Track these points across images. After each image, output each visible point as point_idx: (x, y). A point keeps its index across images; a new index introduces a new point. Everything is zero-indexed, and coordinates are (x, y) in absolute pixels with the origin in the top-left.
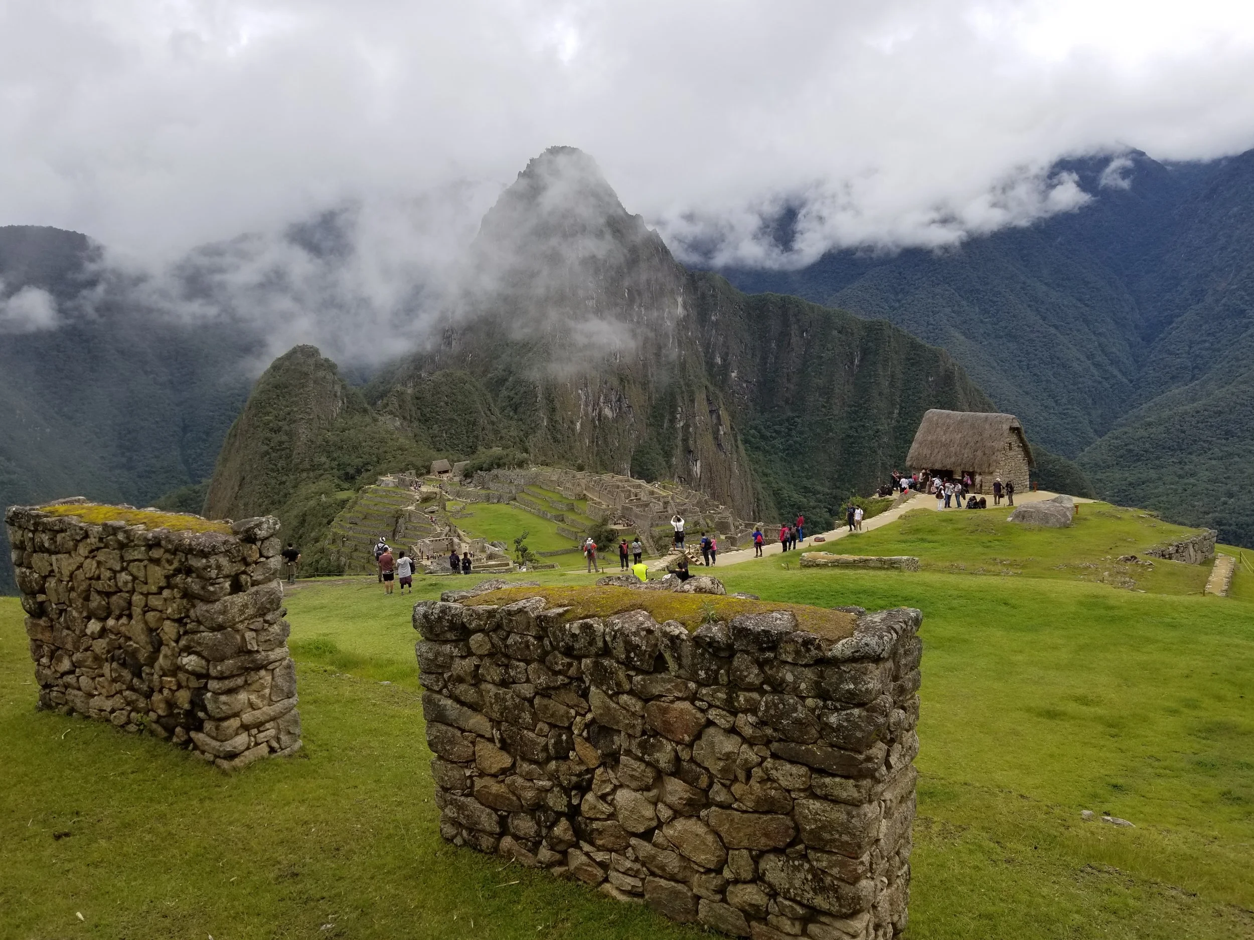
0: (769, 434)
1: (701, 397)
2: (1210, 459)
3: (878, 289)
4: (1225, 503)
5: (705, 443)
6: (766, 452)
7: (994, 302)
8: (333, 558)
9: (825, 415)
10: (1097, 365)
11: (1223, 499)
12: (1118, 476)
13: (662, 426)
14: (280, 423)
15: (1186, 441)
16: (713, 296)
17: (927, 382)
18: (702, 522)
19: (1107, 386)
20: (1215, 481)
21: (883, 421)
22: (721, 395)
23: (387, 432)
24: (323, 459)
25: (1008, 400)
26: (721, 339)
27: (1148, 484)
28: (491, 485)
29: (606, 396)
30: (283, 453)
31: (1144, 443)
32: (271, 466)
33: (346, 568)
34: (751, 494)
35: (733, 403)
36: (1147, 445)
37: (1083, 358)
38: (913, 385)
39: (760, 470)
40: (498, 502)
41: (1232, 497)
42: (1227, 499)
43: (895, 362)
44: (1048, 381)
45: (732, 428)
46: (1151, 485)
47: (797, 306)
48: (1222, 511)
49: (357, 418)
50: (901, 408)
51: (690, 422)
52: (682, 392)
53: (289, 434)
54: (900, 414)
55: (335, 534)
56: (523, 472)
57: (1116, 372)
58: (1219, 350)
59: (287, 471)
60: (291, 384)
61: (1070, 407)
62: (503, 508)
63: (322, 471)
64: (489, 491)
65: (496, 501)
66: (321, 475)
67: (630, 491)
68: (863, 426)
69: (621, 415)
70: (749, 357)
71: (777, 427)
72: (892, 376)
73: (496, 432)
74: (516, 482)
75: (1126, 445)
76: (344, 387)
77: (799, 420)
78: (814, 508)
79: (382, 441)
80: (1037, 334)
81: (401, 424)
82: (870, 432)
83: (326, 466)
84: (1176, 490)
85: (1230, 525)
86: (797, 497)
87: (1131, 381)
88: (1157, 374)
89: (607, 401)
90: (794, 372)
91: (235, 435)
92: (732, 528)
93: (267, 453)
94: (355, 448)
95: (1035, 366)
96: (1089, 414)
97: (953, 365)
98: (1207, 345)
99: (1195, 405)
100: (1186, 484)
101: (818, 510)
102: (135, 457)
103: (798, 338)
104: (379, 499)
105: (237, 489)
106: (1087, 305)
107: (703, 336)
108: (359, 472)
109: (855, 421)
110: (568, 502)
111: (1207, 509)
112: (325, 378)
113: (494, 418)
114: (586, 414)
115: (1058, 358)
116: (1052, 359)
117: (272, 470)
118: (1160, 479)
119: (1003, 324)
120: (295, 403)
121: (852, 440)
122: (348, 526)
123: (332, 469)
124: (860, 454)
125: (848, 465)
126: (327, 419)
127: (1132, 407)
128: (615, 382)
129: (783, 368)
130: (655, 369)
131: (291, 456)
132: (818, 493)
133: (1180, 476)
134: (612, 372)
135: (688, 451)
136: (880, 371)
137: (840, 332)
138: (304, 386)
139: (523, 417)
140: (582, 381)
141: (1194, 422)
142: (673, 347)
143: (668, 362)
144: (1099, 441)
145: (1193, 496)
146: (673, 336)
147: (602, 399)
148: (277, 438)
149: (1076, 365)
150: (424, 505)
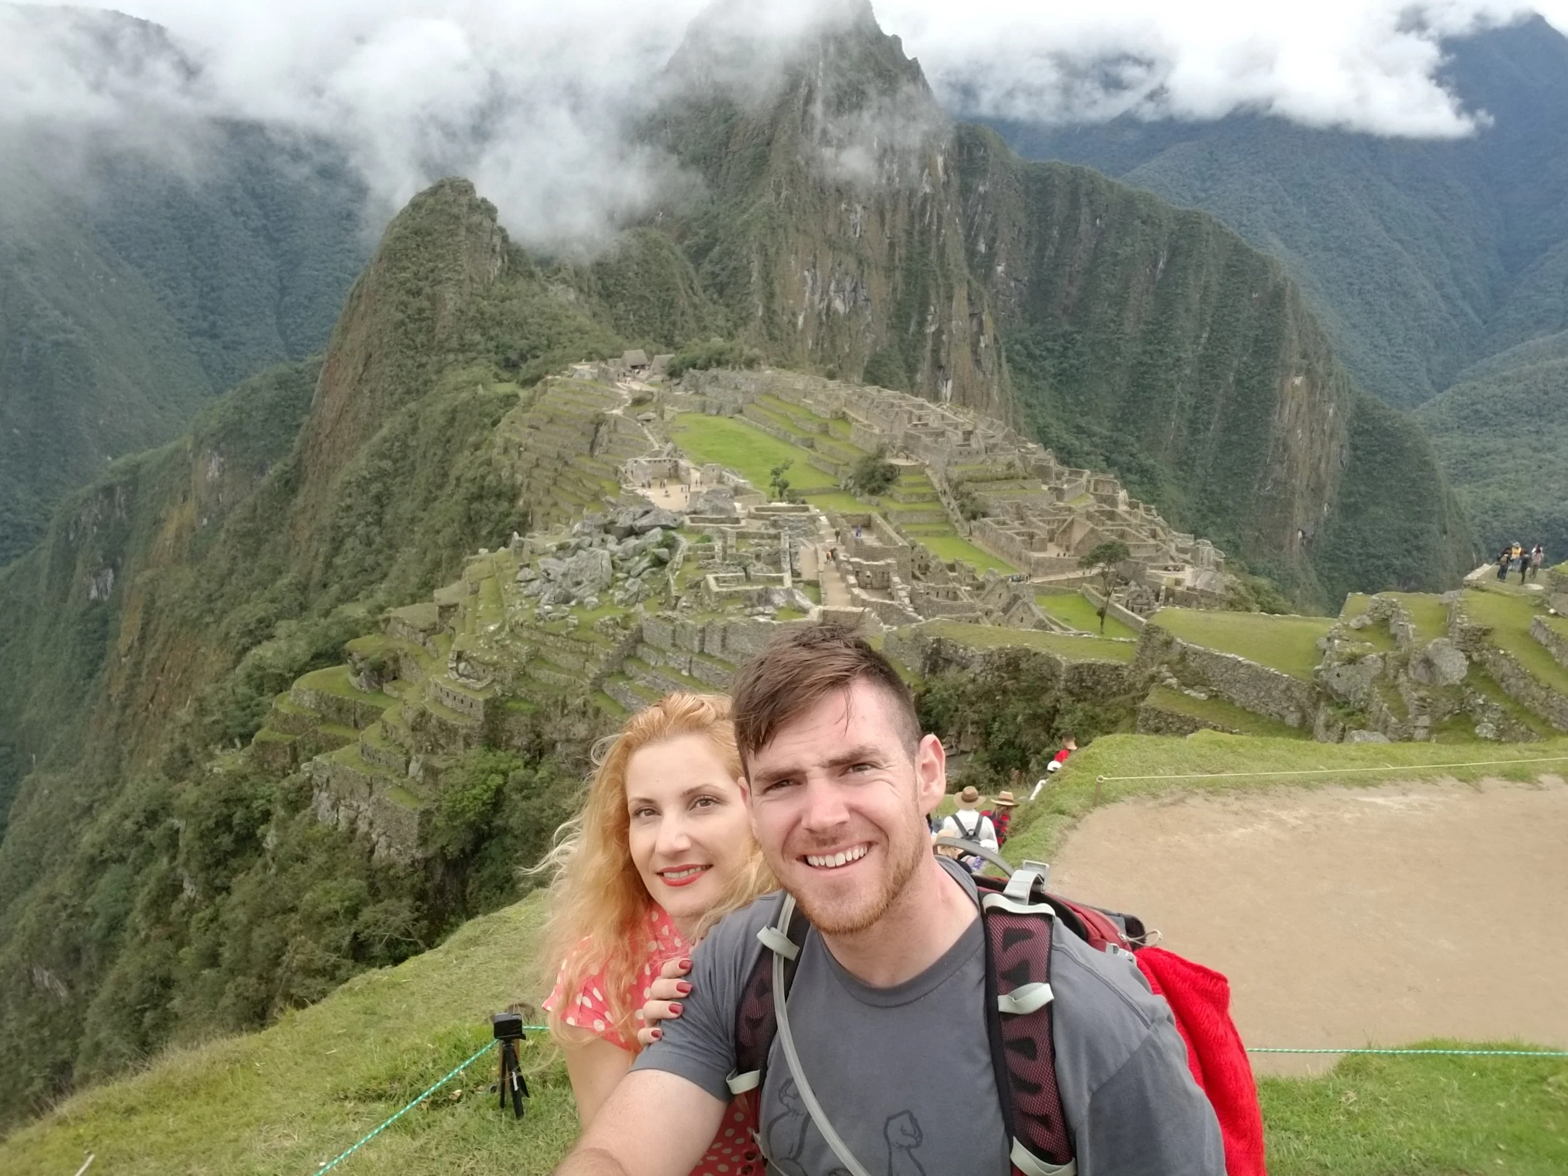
0: (1038, 352)
1: (961, 294)
3: (1180, 173)
5: (960, 358)
6: (1033, 376)
7: (1327, 202)
8: (505, 473)
9: (1114, 333)
10: (1446, 298)
12: (1458, 442)
13: (906, 330)
14: (421, 284)
15: (1547, 405)
16: (983, 158)
17: (1250, 299)
19: (1455, 325)
21: (1188, 347)
22: (985, 294)
23: (561, 306)
24: (477, 337)
26: (988, 218)
27: (1494, 456)
28: (708, 389)
29: (838, 283)
30: (423, 324)
31: (1495, 403)
32: (406, 341)
33: (524, 489)
35: (999, 307)
36: (1499, 406)
37: (1430, 286)
38: (1230, 302)
39: (1024, 399)
40: (718, 413)
43: (1212, 269)
44: (1382, 313)
45: (995, 338)
46: (1497, 457)
47: (1092, 182)
49: (521, 284)
50: (1212, 330)
51: (944, 327)
52: (938, 286)
53: (433, 299)
54: (1209, 338)
55: (507, 441)
56: (755, 376)
57: (1468, 308)
59: (427, 348)
60: (436, 230)
61: (1405, 348)
62: (725, 422)
63: (474, 354)
64: (705, 398)
65: (714, 412)
66: (474, 359)
67: (910, 412)
68: (1161, 351)
69: (855, 311)
70: (1022, 246)
71: (1049, 344)
72: (1206, 288)
73: (699, 319)
74: (743, 388)
75: (1473, 404)
76: (505, 240)
77: (1079, 337)
78: (1088, 454)
79: (555, 318)
80: (1377, 250)
81: (577, 298)
82: (1169, 359)
83: (481, 347)
84: (1528, 467)
87: (1485, 323)
88: (1519, 316)
89: (840, 289)
90: (1078, 272)
91: (359, 297)
93: (403, 323)
94: (518, 325)
95: (1369, 291)
96: (1428, 360)
97: (1285, 279)
100: (1541, 460)
102: (220, 323)
103: (1089, 227)
104: (569, 396)
105: (360, 369)
106: (1444, 218)
107: (964, 211)
108: (523, 358)
109: (1150, 343)
110: (820, 421)
112: (480, 224)
113: (696, 300)
114: (812, 305)
115: (1400, 285)
116: (1391, 284)
117: (408, 347)
118: (1509, 451)
119: (1335, 232)
120: (441, 257)
121: (1144, 369)
122: (528, 430)
123: (489, 351)
124: (1153, 388)
125: (1135, 402)
126: (482, 282)
127: (1483, 355)
128: (851, 263)
129: (1064, 265)
130: (903, 252)
131: (433, 330)
132: (1094, 435)
133: (1536, 450)
134: (849, 251)
135: (938, 366)
136: (1191, 279)
137: (1144, 222)
138: (453, 234)
139: (731, 302)
140: (811, 258)
141: (1561, 381)
142: (930, 223)
143: (922, 243)
144: (1439, 397)
145: (1550, 475)
146: (932, 207)
147: (833, 286)
148: (416, 303)
149: (1420, 294)
150: (636, 410)
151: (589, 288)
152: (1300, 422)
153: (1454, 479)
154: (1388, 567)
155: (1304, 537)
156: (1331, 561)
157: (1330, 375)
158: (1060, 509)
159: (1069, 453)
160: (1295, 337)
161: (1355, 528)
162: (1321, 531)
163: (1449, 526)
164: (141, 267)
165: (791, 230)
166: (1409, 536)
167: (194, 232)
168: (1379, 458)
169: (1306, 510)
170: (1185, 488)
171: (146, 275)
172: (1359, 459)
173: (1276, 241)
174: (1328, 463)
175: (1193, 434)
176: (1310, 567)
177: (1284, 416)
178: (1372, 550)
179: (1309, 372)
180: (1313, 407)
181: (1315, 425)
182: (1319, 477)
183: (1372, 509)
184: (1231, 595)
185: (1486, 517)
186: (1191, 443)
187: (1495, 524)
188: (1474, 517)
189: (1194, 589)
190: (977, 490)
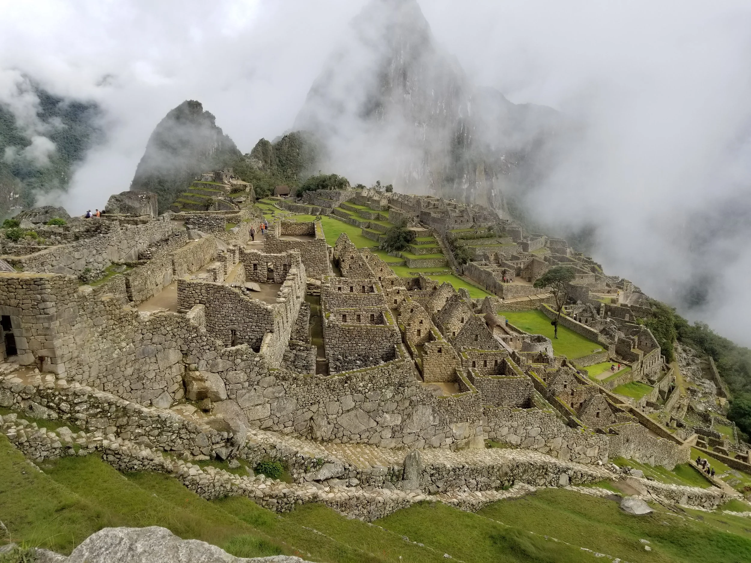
28: (316, 201)
56: (341, 191)
65: (317, 213)
104: (197, 191)
142: (463, 133)
143: (459, 143)
146: (464, 125)
150: (233, 196)
151: (271, 161)
189: (626, 306)
190: (467, 245)
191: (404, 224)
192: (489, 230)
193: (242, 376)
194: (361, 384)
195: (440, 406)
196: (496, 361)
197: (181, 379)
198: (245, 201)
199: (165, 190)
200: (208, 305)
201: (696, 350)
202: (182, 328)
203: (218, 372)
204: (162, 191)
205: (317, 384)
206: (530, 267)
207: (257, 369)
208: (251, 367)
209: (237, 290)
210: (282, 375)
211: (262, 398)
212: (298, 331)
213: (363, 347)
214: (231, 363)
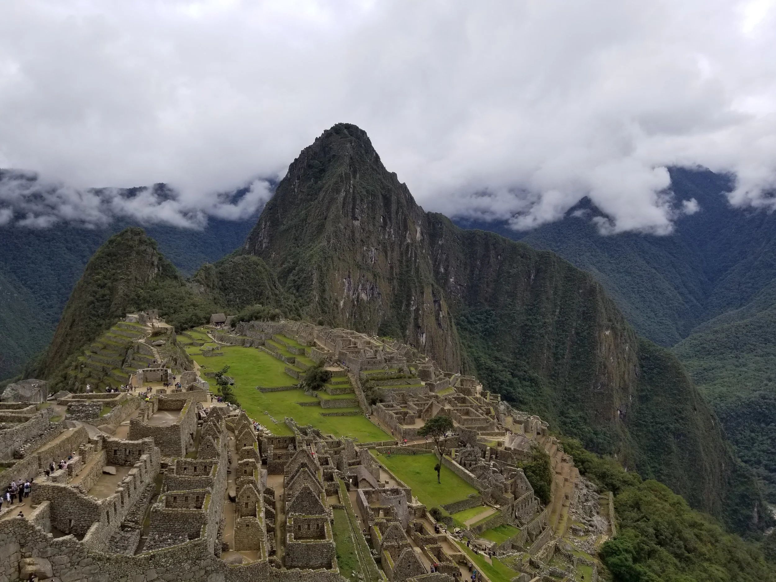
0: (473, 320)
1: (428, 291)
2: (755, 356)
3: (545, 239)
4: (766, 385)
5: (429, 322)
6: (471, 332)
7: (617, 251)
9: (511, 310)
10: (681, 294)
11: (765, 382)
12: (696, 363)
13: (400, 309)
14: (106, 281)
15: (739, 344)
16: (440, 228)
17: (578, 293)
18: (405, 368)
19: (688, 307)
20: (759, 370)
21: (549, 316)
22: (442, 291)
25: (626, 312)
26: (444, 256)
27: (716, 370)
28: (248, 333)
29: (363, 285)
30: (104, 302)
31: (713, 343)
32: (94, 312)
34: (459, 358)
35: (450, 298)
36: (715, 345)
37: (672, 289)
38: (569, 294)
39: (466, 343)
40: (251, 346)
41: (771, 381)
42: (768, 382)
43: (558, 279)
44: (650, 302)
45: (448, 313)
46: (718, 371)
47: (495, 239)
48: (765, 390)
49: (168, 282)
50: (561, 309)
51: (420, 307)
52: (416, 287)
53: (111, 289)
54: (560, 312)
56: (274, 324)
57: (692, 299)
58: (757, 289)
59: (104, 316)
60: (119, 253)
61: (664, 318)
62: (252, 351)
64: (245, 338)
65: (248, 345)
67: (350, 341)
68: (536, 319)
69: (373, 299)
70: (462, 269)
71: (479, 316)
72: (556, 288)
74: (266, 331)
75: (701, 344)
76: (160, 259)
77: (494, 313)
78: (502, 371)
79: (182, 299)
80: (644, 272)
81: (205, 290)
82: (540, 323)
84: (734, 375)
85: (770, 399)
86: (491, 363)
87: (702, 305)
88: (719, 302)
89: (364, 289)
90: (491, 281)
92: (433, 376)
93: (92, 302)
95: (642, 292)
96: (676, 323)
97: (596, 283)
98: (750, 285)
99: (745, 321)
100: (740, 371)
101: (504, 373)
103: (495, 259)
106: (675, 257)
107: (432, 253)
109: (530, 315)
110: (300, 347)
111: (755, 388)
112: (145, 250)
113: (277, 292)
114: (348, 296)
115: (657, 288)
116: (653, 287)
117: (94, 315)
118: (723, 367)
119: (622, 264)
120: (120, 267)
121: (528, 328)
124: (533, 337)
125: (524, 344)
126: (143, 280)
127: (703, 321)
128: (370, 276)
129: (484, 278)
130: (398, 270)
131: (110, 306)
132: (505, 361)
133: (737, 366)
134: (368, 269)
135: (417, 327)
136: (548, 284)
137: (522, 257)
138: (128, 255)
139: (303, 294)
140: (347, 273)
141: (744, 332)
142: (411, 257)
143: (407, 266)
144: (684, 341)
145: (746, 379)
146: (412, 249)
147: (360, 287)
148: (101, 291)
149: (668, 292)
150: (153, 339)
151: (213, 285)
152: (611, 354)
153: (697, 382)
154: (668, 428)
155: (621, 414)
156: (636, 426)
157: (624, 329)
158: (431, 397)
159: (491, 371)
160: (603, 311)
161: (647, 408)
162: (629, 410)
163: (697, 406)
164: (31, 289)
165: (335, 259)
166: (676, 412)
167: (61, 272)
168: (655, 371)
169: (621, 399)
170: (555, 389)
171: (34, 293)
172: (645, 372)
173: (594, 269)
174: (629, 374)
175: (556, 361)
176: (626, 430)
177: (602, 351)
178: (658, 420)
179: (613, 329)
180: (617, 346)
181: (620, 355)
182: (625, 381)
183: (655, 398)
184: (534, 452)
185: (716, 401)
186: (556, 365)
187: (722, 405)
188: (710, 402)
189: (510, 449)
190: (378, 386)
191: (322, 364)
192: (400, 372)
193: (65, 558)
194: (163, 560)
195: (231, 574)
196: (318, 525)
197: (17, 564)
198: (164, 344)
199: (98, 316)
200: (53, 501)
201: (598, 485)
202: (21, 527)
203: (47, 558)
204: (96, 317)
205: (126, 562)
206: (429, 409)
207: (78, 553)
208: (74, 552)
209: (75, 491)
210: (98, 557)
211: (81, 575)
212: (133, 514)
213: (178, 527)
214: (57, 550)
